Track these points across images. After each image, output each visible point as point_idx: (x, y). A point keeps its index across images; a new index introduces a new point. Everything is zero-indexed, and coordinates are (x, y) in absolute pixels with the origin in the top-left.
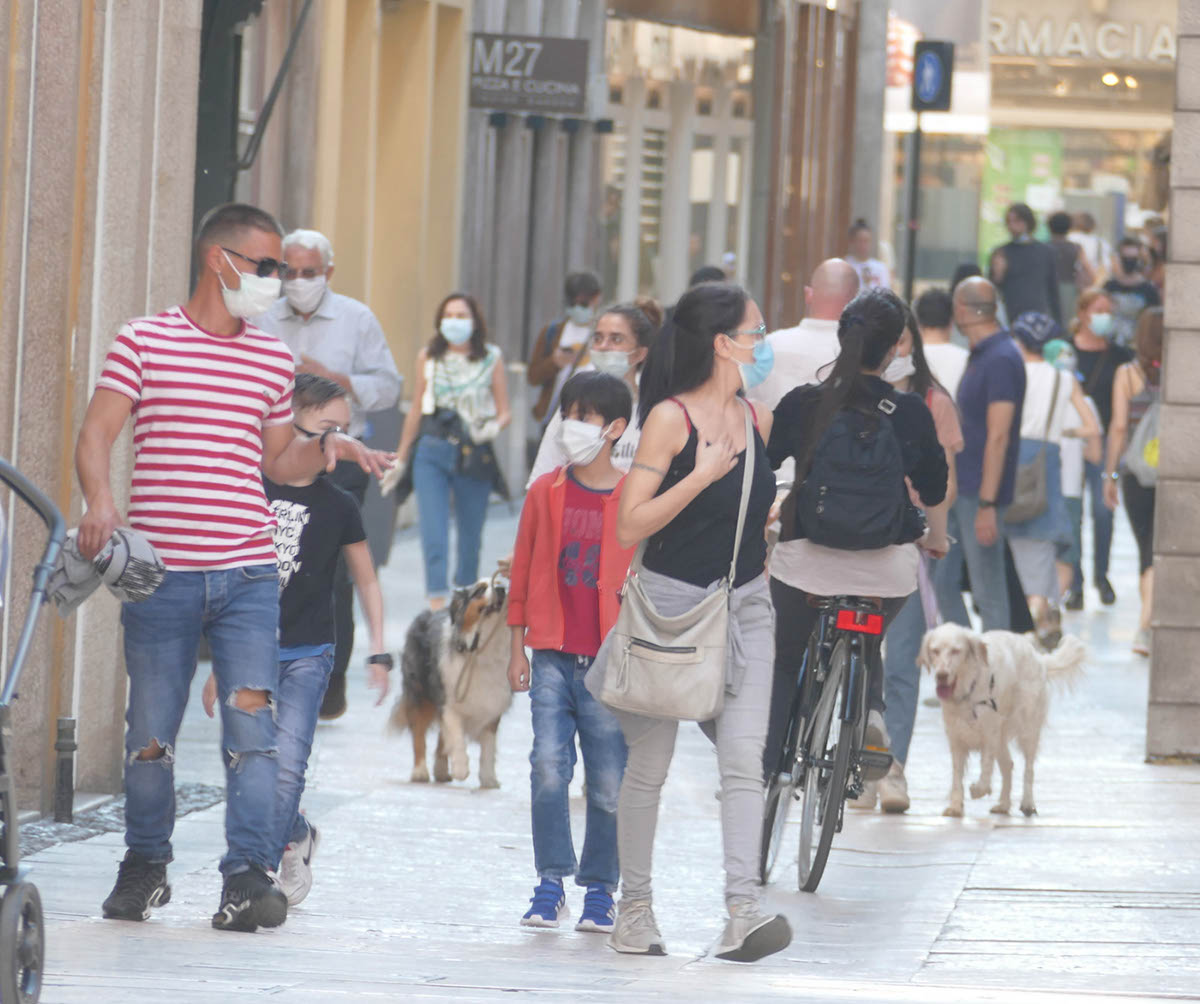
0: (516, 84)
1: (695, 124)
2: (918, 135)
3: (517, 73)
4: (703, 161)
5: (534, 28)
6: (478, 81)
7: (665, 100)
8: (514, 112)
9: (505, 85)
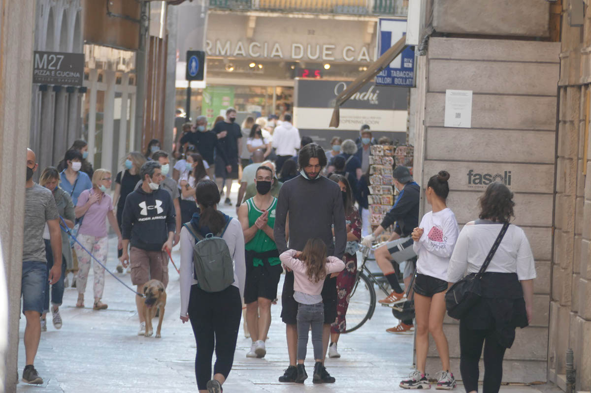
0: (53, 73)
1: (116, 88)
2: (189, 89)
3: (54, 68)
4: (118, 102)
5: (57, 49)
6: (36, 71)
7: (104, 79)
8: (49, 85)
9: (48, 73)
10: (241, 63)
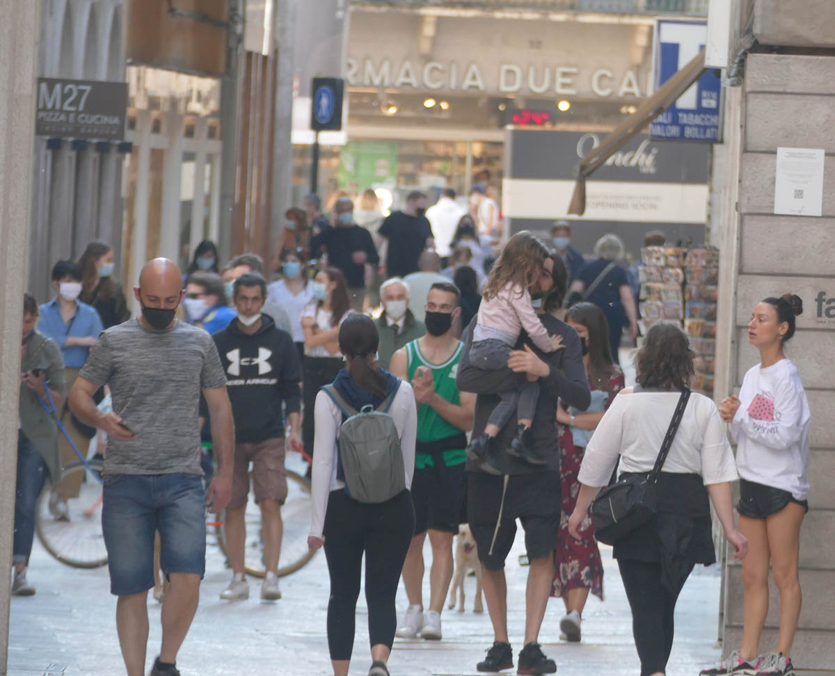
0: (72, 116)
1: (183, 144)
2: (316, 147)
3: (73, 109)
4: (189, 169)
5: (79, 74)
6: (42, 114)
7: (164, 127)
8: (64, 139)
9: (63, 117)
10: (409, 99)
